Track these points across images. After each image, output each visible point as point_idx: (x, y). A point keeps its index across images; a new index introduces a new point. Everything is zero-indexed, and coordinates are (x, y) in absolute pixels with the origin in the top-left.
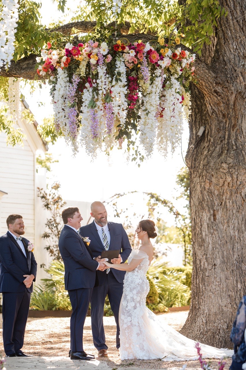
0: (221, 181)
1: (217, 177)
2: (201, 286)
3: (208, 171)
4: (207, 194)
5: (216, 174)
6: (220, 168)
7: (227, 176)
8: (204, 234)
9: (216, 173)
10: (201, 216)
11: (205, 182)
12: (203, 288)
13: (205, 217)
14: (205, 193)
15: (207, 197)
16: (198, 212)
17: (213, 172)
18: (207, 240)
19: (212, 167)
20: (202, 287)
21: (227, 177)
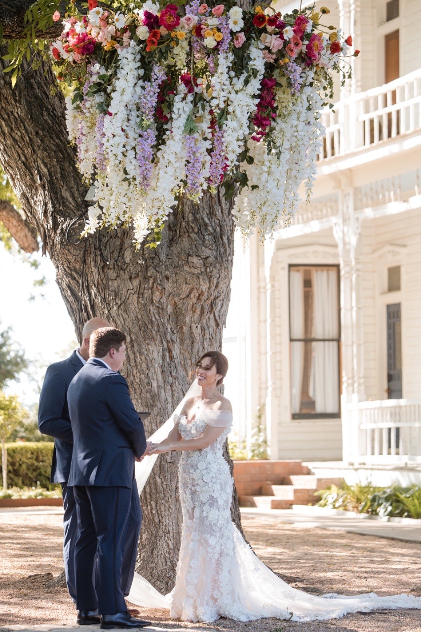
0: (185, 289)
1: (176, 282)
2: (159, 480)
3: (157, 269)
4: (155, 311)
5: (174, 275)
6: (183, 266)
7: (201, 280)
8: (155, 384)
9: (176, 274)
10: (145, 352)
11: (152, 288)
12: (164, 484)
13: (155, 354)
14: (152, 310)
15: (157, 317)
16: (139, 345)
17: (167, 272)
18: (163, 395)
19: (165, 262)
20: (162, 483)
21: (202, 283)
